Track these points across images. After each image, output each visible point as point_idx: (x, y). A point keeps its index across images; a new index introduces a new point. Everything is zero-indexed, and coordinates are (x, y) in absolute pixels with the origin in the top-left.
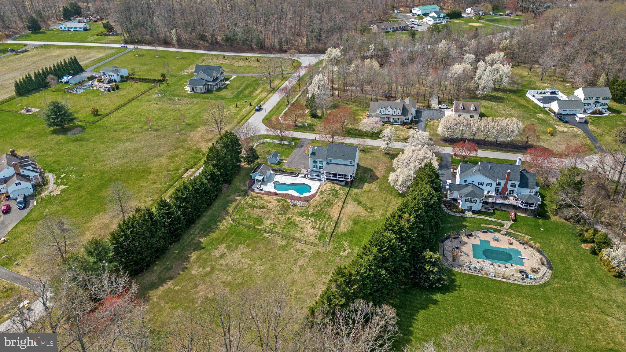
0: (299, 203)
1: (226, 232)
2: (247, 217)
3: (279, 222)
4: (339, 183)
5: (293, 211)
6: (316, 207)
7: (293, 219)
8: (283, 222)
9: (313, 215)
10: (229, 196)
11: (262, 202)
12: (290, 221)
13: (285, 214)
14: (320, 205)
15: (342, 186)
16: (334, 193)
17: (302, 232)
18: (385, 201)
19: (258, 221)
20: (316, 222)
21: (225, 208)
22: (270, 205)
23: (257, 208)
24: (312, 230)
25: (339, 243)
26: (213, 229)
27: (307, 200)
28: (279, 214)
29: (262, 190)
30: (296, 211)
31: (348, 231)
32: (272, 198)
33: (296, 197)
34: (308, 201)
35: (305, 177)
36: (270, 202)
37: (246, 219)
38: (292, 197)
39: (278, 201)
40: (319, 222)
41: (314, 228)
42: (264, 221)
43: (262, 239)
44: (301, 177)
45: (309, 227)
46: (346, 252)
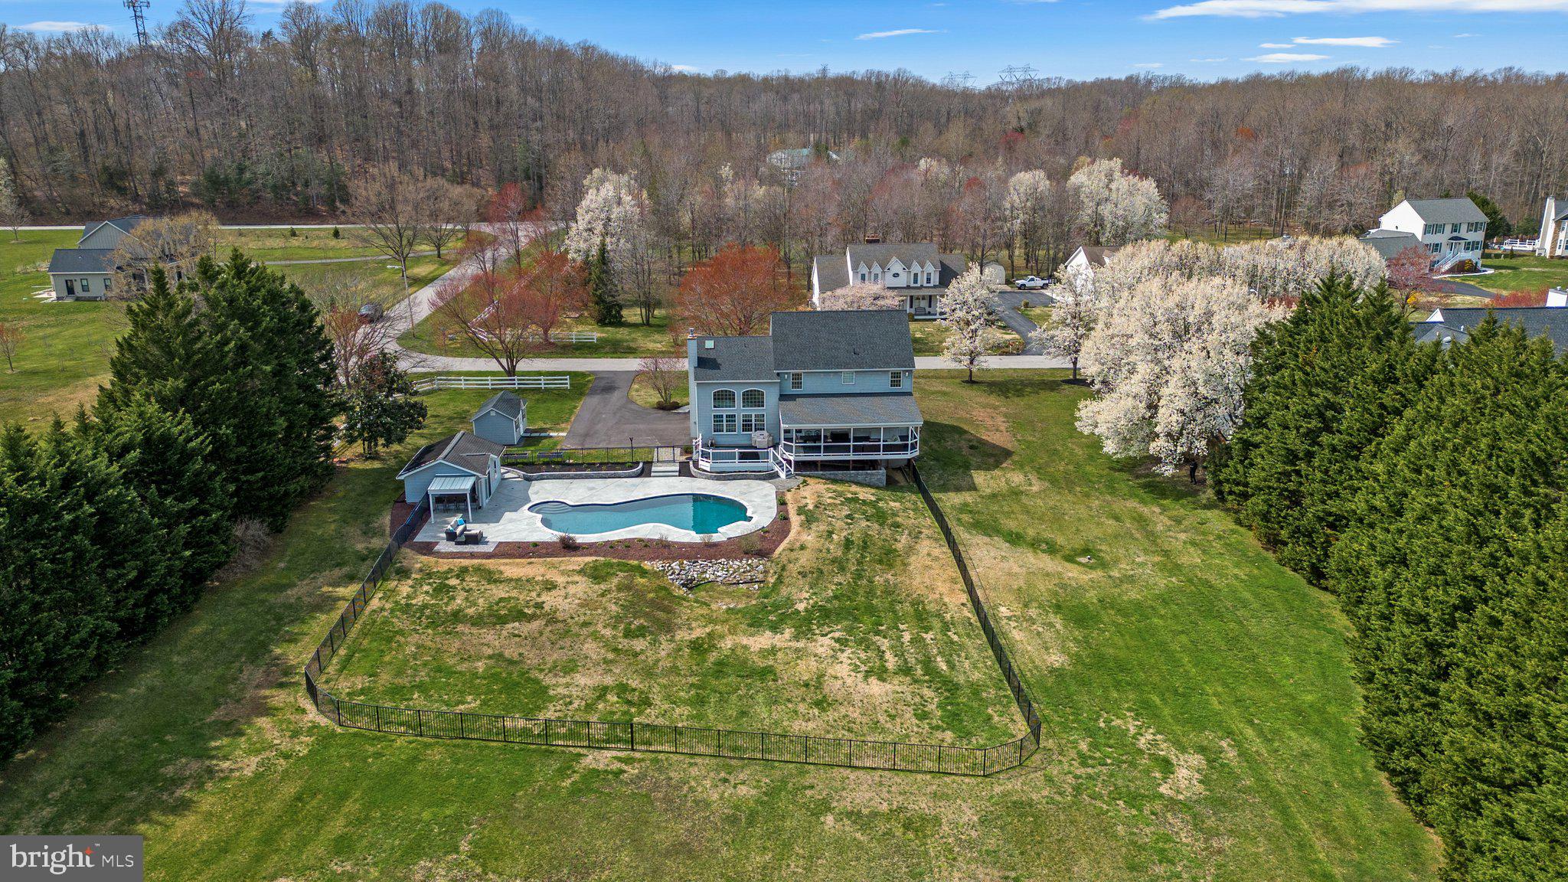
0: (716, 572)
1: (290, 790)
2: (423, 676)
3: (649, 673)
4: (861, 475)
5: (704, 611)
6: (815, 576)
7: (727, 644)
8: (674, 670)
9: (824, 615)
10: (281, 588)
11: (499, 592)
12: (713, 657)
13: (668, 628)
14: (840, 565)
15: (878, 488)
16: (870, 511)
17: (822, 704)
18: (1117, 519)
19: (510, 687)
20: (865, 643)
21: (257, 651)
22: (549, 600)
23: (477, 621)
24: (875, 687)
25: (1091, 732)
26: (177, 782)
27: (759, 547)
28: (628, 634)
29: (476, 539)
30: (721, 606)
31: (1077, 659)
32: (553, 566)
33: (691, 546)
34: (763, 554)
35: (684, 471)
36: (550, 586)
37: (421, 687)
38: (663, 549)
39: (596, 574)
40: (885, 644)
41: (882, 674)
42: (548, 680)
43: (576, 792)
44: (666, 475)
45: (843, 670)
46: (1182, 773)
